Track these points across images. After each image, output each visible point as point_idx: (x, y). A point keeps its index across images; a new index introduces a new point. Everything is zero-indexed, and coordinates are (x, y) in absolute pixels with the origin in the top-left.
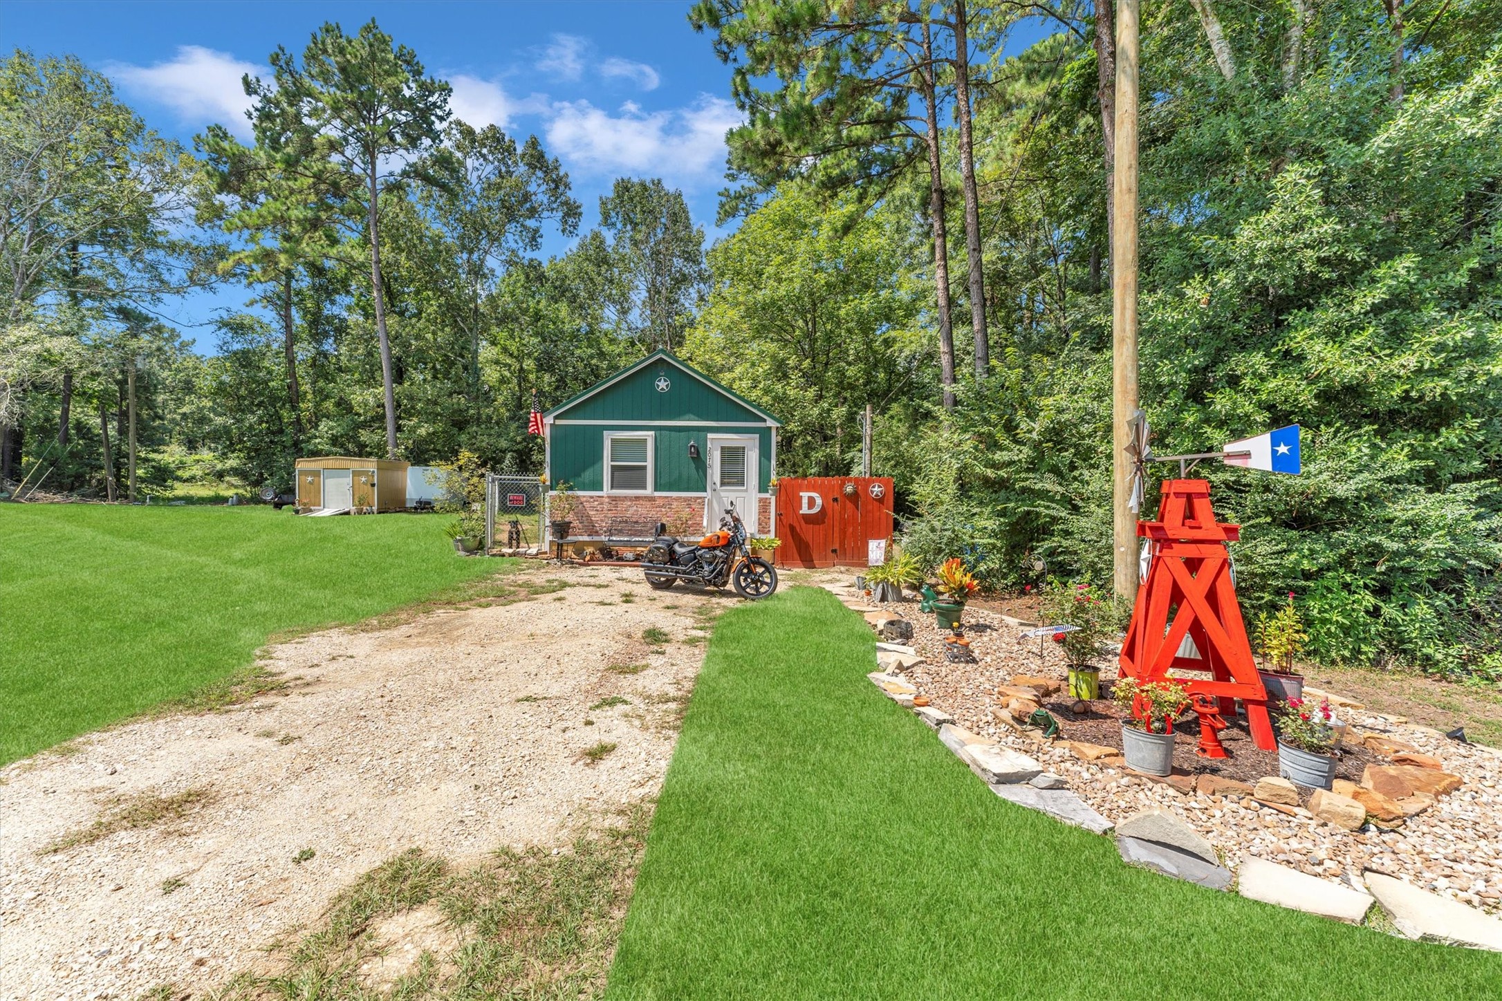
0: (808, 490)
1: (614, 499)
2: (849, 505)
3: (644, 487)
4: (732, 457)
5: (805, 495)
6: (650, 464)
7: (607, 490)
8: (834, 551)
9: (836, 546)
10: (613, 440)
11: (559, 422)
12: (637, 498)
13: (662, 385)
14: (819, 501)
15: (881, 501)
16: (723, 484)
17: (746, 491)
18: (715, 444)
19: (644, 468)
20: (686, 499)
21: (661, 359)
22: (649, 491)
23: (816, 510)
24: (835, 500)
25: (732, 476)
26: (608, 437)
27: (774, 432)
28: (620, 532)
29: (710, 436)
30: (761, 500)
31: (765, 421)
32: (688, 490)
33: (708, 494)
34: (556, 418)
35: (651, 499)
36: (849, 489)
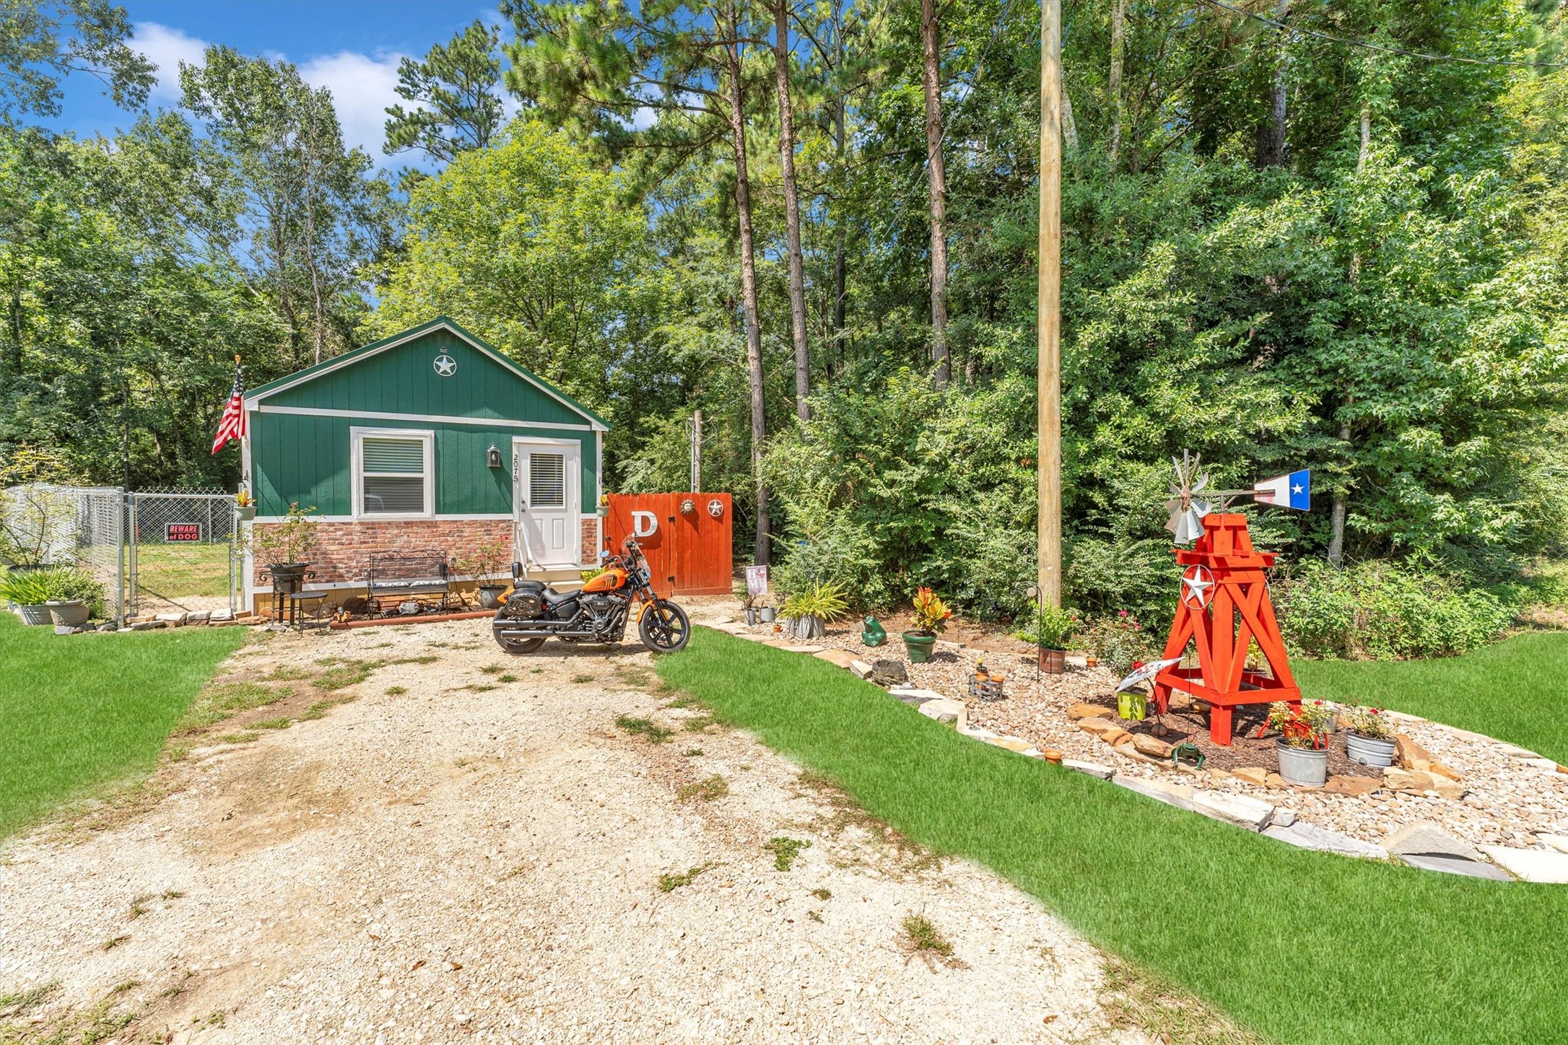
0: (640, 509)
1: (371, 526)
2: (687, 525)
3: (420, 508)
4: (545, 467)
5: (638, 515)
6: (428, 475)
7: (357, 513)
8: (671, 579)
9: (674, 573)
10: (366, 441)
11: (266, 409)
12: (409, 524)
13: (445, 366)
14: (654, 522)
15: (719, 519)
16: (533, 502)
17: (566, 510)
18: (523, 450)
19: (420, 481)
20: (483, 524)
21: (444, 331)
22: (428, 512)
23: (650, 532)
24: (672, 519)
25: (547, 494)
26: (357, 438)
27: (599, 438)
28: (383, 573)
29: (516, 439)
30: (584, 522)
31: (588, 423)
32: (485, 511)
33: (515, 516)
34: (262, 402)
35: (431, 525)
36: (687, 507)
